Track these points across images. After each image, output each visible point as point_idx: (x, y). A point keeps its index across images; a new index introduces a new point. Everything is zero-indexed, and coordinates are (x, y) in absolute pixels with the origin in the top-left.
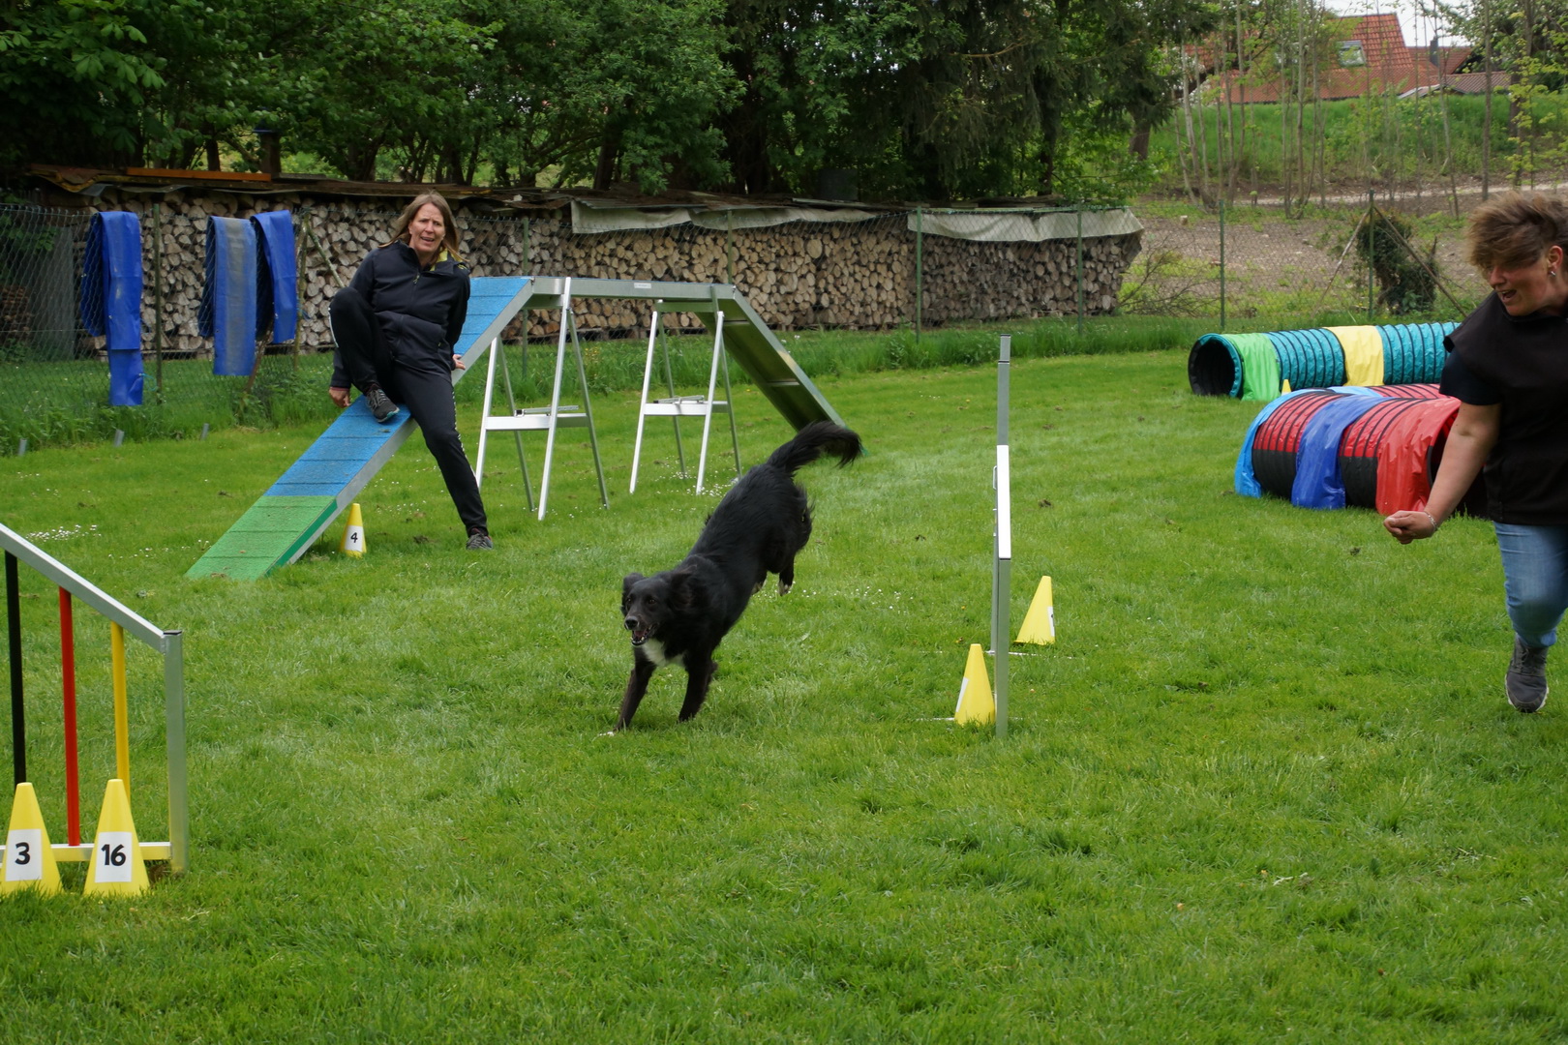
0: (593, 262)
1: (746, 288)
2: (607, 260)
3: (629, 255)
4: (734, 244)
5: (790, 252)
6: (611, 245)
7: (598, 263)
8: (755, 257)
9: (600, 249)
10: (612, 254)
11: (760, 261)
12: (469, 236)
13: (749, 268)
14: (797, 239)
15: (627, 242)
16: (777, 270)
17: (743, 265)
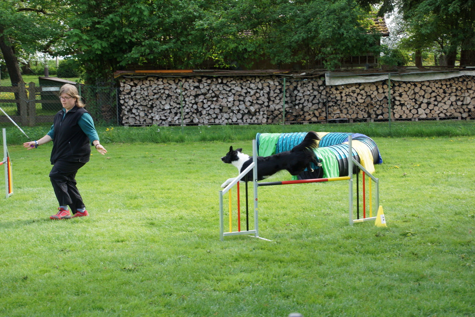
0: (343, 95)
1: (436, 103)
2: (352, 94)
3: (362, 92)
4: (429, 86)
5: (464, 88)
6: (354, 88)
7: (346, 95)
8: (441, 91)
9: (347, 90)
10: (354, 92)
11: (445, 92)
12: (279, 87)
13: (438, 95)
14: (469, 83)
15: (361, 87)
16: (456, 96)
17: (434, 94)
